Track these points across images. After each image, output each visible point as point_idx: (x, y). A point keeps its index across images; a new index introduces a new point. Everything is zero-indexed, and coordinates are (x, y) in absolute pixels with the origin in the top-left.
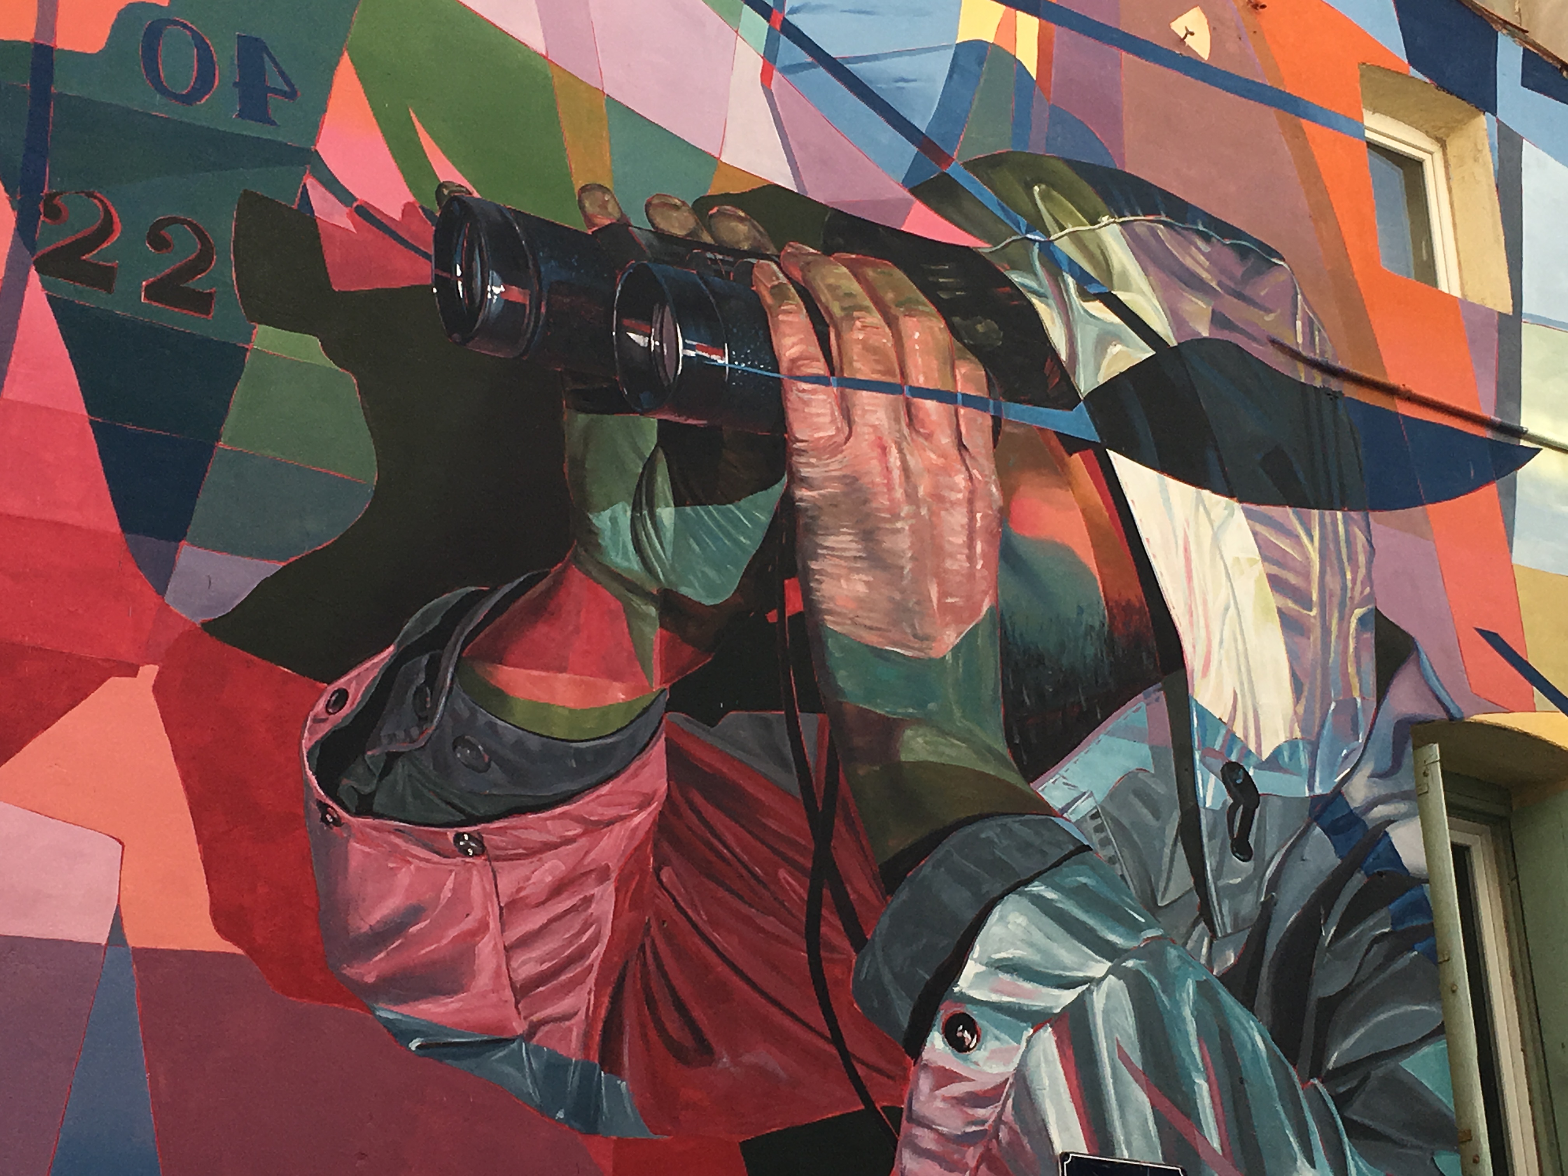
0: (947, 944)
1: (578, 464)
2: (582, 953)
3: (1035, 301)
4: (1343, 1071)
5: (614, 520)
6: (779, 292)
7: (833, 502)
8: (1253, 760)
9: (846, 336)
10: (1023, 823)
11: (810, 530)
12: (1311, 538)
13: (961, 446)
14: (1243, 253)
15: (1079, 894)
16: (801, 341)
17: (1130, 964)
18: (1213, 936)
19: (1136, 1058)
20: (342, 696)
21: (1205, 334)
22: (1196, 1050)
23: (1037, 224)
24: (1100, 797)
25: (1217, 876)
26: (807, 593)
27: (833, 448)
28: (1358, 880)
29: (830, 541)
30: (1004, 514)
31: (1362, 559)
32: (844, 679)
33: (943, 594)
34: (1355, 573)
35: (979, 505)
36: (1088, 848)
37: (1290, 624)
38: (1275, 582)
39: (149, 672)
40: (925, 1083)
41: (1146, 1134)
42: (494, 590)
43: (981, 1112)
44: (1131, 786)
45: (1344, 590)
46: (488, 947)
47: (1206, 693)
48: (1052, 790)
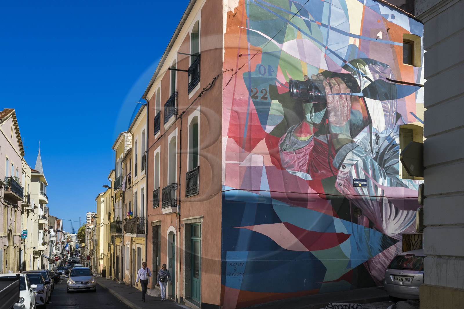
0: (343, 158)
1: (304, 110)
2: (306, 163)
3: (356, 79)
4: (386, 167)
5: (308, 115)
6: (326, 84)
7: (331, 109)
8: (379, 133)
9: (334, 88)
10: (352, 144)
11: (329, 113)
12: (389, 104)
13: (347, 100)
14: (384, 66)
15: (358, 151)
16: (329, 90)
17: (363, 158)
18: (373, 154)
19: (363, 168)
20: (282, 139)
21: (378, 79)
22: (369, 167)
23: (357, 68)
24: (361, 140)
25: (374, 147)
26: (329, 120)
27: (332, 103)
28: (391, 146)
29: (331, 114)
30: (352, 107)
31: (396, 106)
32: (332, 130)
33: (344, 118)
34: (394, 107)
35: (349, 107)
36: (359, 146)
37: (385, 115)
38: (384, 110)
39: (264, 139)
40: (340, 172)
41: (363, 176)
42: (296, 126)
43: (345, 175)
44: (364, 138)
45: (393, 110)
46: (296, 163)
47: (374, 126)
48: (355, 140)
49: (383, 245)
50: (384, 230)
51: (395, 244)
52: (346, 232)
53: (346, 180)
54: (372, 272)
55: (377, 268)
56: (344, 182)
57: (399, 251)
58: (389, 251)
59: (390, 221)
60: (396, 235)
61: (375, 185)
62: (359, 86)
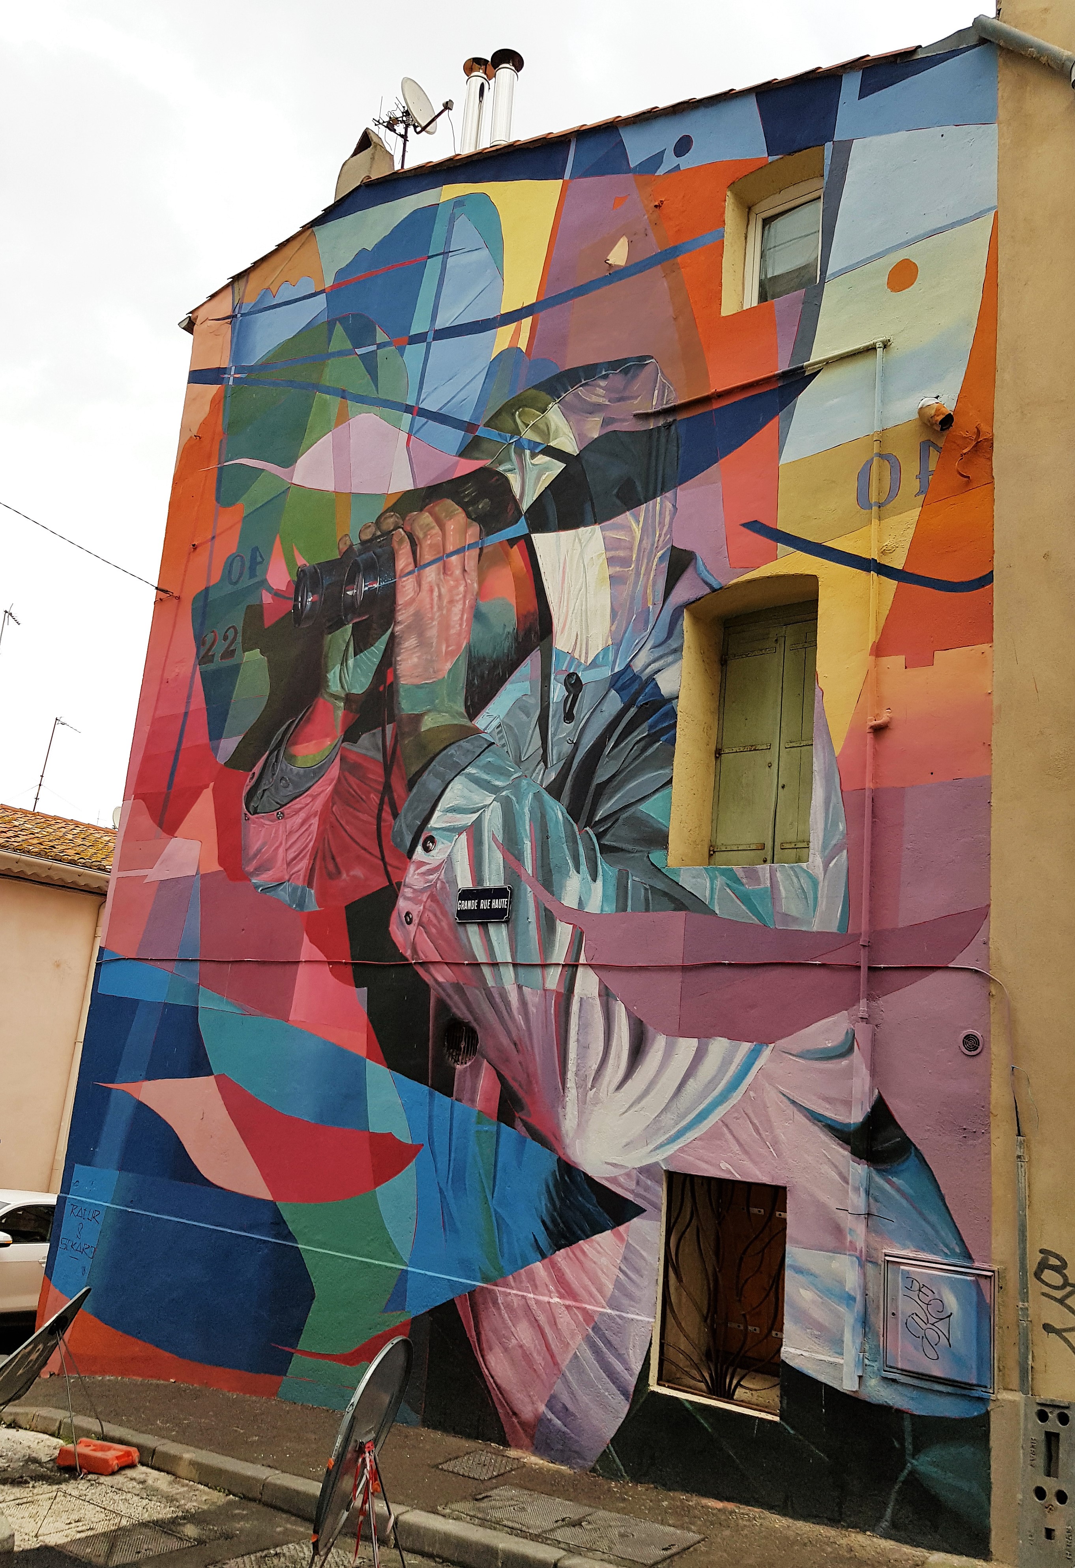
0: (429, 806)
1: (326, 656)
3: (509, 475)
5: (334, 673)
8: (583, 667)
9: (424, 545)
10: (467, 742)
11: (399, 644)
13: (465, 571)
14: (627, 371)
15: (489, 768)
17: (504, 793)
19: (500, 839)
20: (253, 775)
22: (528, 827)
23: (515, 433)
24: (502, 716)
25: (554, 735)
26: (395, 670)
27: (412, 601)
29: (407, 644)
30: (481, 594)
32: (404, 704)
33: (447, 647)
35: (469, 596)
36: (494, 743)
37: (617, 581)
38: (613, 560)
39: (212, 785)
40: (412, 868)
43: (431, 877)
44: (520, 705)
47: (562, 642)
48: (481, 722)
49: (554, 1221)
50: (567, 1141)
51: (621, 1228)
53: (433, 897)
54: (492, 1359)
55: (514, 1341)
56: (422, 908)
58: (588, 1264)
59: (602, 1095)
60: (628, 1175)
61: (546, 909)
62: (516, 500)
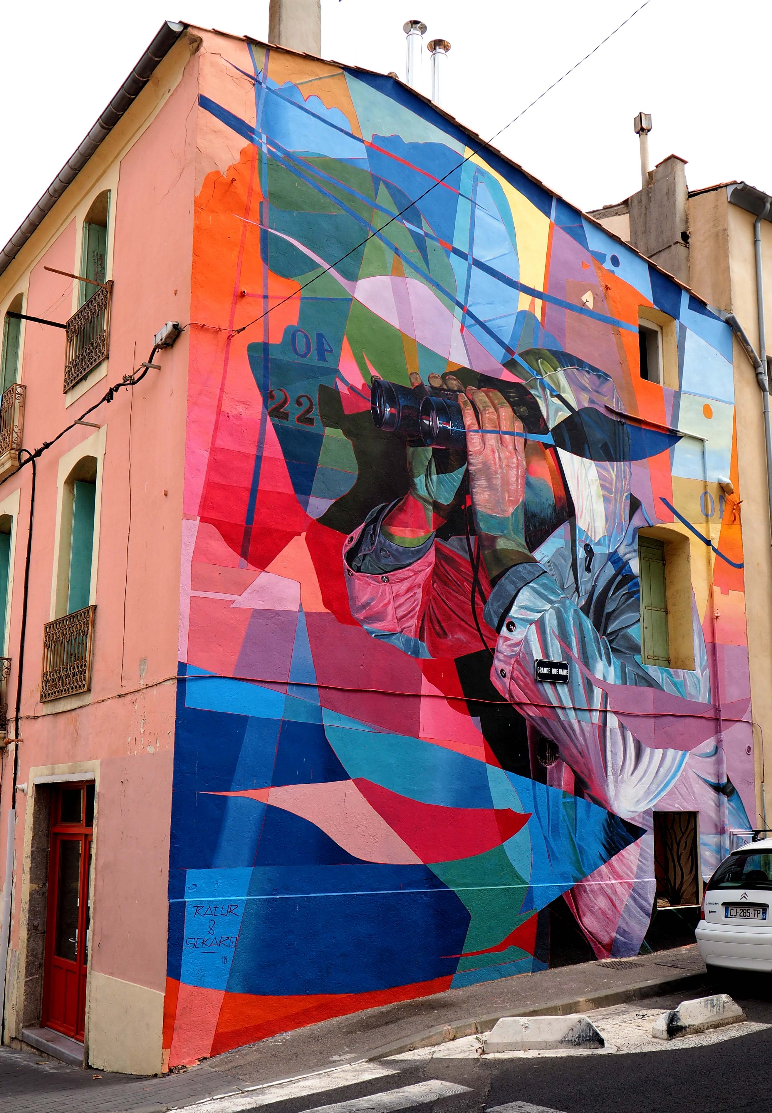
0: (508, 601)
1: (411, 463)
2: (414, 609)
3: (538, 399)
4: (612, 633)
5: (420, 480)
6: (465, 403)
7: (480, 470)
8: (593, 542)
9: (484, 416)
10: (529, 565)
11: (473, 480)
12: (613, 471)
13: (515, 449)
14: (599, 376)
15: (543, 585)
16: (472, 419)
17: (556, 605)
18: (579, 596)
19: (557, 632)
20: (352, 538)
21: (587, 406)
22: (573, 629)
23: (539, 373)
24: (550, 557)
25: (581, 578)
26: (472, 499)
27: (480, 453)
28: (620, 577)
29: (479, 483)
30: (528, 470)
31: (628, 477)
32: (481, 525)
33: (509, 497)
34: (625, 482)
35: (520, 468)
36: (546, 572)
37: (606, 499)
38: (603, 486)
39: (304, 534)
40: (501, 641)
41: (558, 654)
42: (390, 504)
43: (515, 649)
44: (558, 553)
45: (622, 488)
46: (390, 608)
47: (582, 523)
48: (537, 555)
49: (608, 843)
50: (612, 803)
51: (638, 841)
52: (519, 809)
53: (517, 661)
54: (585, 920)
55: (596, 907)
56: (511, 668)
57: (646, 859)
58: (625, 861)
59: (625, 778)
60: (639, 815)
61: (587, 679)
62: (544, 419)
